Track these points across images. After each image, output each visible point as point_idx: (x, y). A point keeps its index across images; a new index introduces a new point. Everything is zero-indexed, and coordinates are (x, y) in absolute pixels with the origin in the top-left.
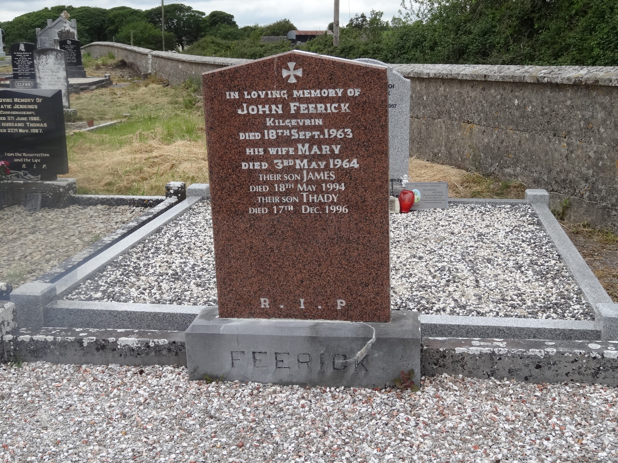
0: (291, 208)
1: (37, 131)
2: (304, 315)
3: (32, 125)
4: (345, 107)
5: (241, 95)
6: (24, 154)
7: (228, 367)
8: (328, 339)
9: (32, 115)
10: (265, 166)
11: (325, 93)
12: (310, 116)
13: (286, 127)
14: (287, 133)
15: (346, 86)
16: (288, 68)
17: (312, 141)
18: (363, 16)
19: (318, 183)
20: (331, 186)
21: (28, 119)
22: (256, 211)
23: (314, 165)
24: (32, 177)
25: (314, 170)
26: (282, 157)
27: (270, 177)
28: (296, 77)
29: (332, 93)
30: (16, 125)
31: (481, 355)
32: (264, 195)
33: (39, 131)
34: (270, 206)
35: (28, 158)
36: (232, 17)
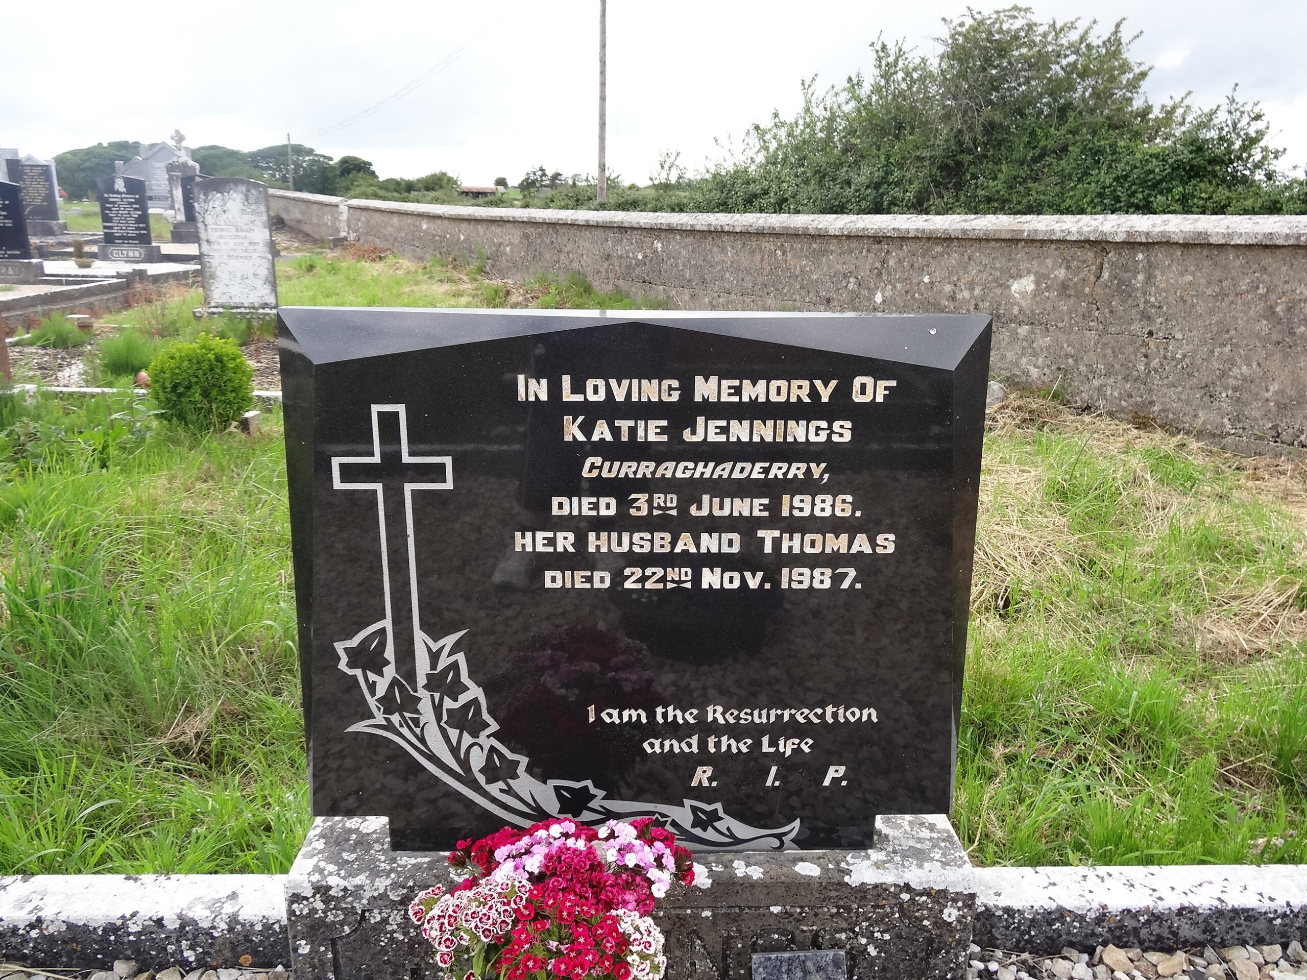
1: (822, 579)
3: (792, 544)
6: (716, 713)
9: (808, 486)
18: (542, 170)
21: (774, 508)
24: (742, 830)
30: (685, 543)
33: (837, 579)
35: (736, 732)
36: (370, 164)
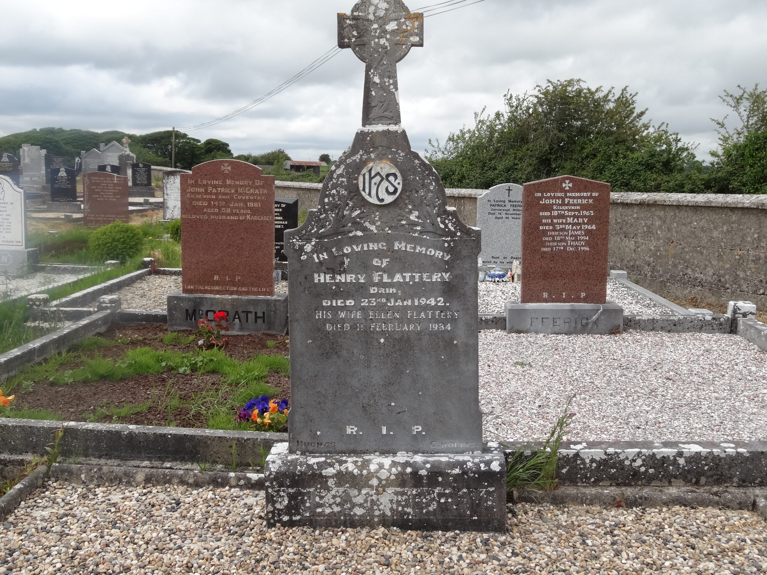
0: (562, 248)
2: (565, 301)
4: (591, 201)
5: (542, 194)
7: (529, 326)
8: (580, 310)
9: (277, 216)
10: (551, 228)
11: (582, 194)
12: (574, 205)
13: (563, 210)
14: (563, 212)
15: (592, 192)
16: (565, 183)
17: (574, 217)
19: (576, 236)
20: (582, 238)
22: (545, 249)
23: (574, 227)
25: (574, 230)
26: (559, 224)
27: (553, 233)
28: (569, 187)
29: (585, 194)
31: (648, 320)
32: (549, 242)
34: (552, 247)
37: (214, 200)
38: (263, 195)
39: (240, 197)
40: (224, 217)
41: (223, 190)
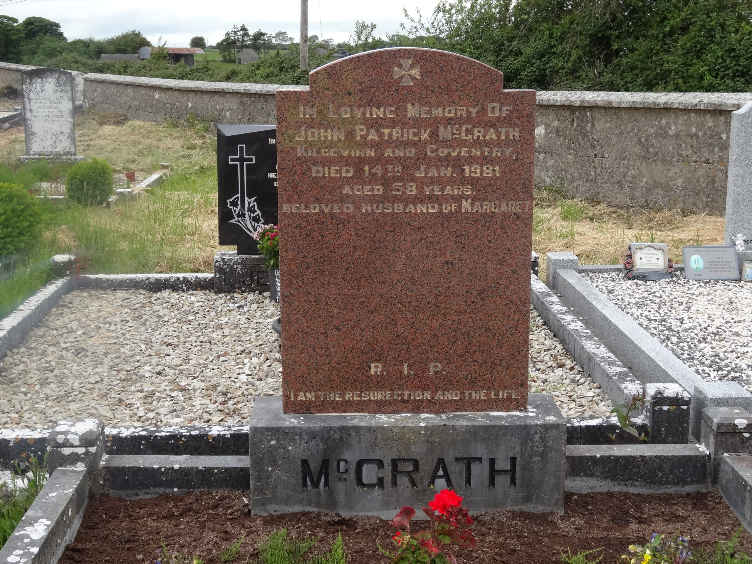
37: (372, 162)
38: (508, 143)
39: (443, 153)
40: (399, 208)
41: (396, 133)
